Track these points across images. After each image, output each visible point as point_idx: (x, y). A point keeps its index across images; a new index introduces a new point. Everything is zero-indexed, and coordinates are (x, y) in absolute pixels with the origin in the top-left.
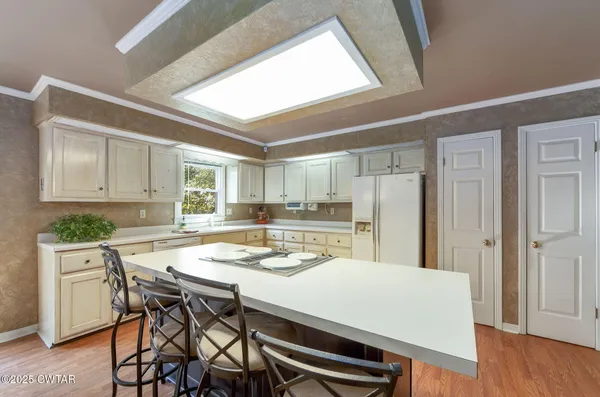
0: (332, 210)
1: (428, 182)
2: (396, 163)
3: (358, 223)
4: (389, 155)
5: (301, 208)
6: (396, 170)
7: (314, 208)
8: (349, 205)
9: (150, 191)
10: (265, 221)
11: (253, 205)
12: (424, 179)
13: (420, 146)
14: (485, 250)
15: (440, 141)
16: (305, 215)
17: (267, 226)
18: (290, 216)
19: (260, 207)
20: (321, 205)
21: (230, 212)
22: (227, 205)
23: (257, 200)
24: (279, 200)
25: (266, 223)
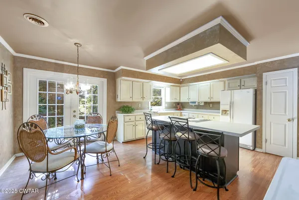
0: (211, 105)
1: (258, 92)
2: (242, 84)
3: (223, 111)
4: (239, 81)
5: (197, 104)
6: (242, 87)
7: (202, 104)
8: (219, 103)
9: (143, 98)
10: (180, 109)
11: (176, 103)
12: (256, 91)
13: (254, 77)
14: (288, 123)
15: (264, 74)
16: (198, 107)
17: (182, 111)
18: (191, 107)
19: (178, 103)
20: (206, 103)
21: (166, 105)
22: (166, 103)
23: (177, 101)
24: (187, 101)
25: (181, 110)
